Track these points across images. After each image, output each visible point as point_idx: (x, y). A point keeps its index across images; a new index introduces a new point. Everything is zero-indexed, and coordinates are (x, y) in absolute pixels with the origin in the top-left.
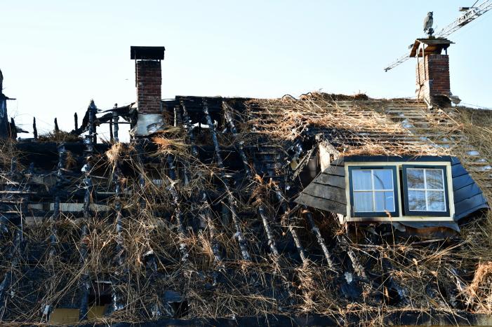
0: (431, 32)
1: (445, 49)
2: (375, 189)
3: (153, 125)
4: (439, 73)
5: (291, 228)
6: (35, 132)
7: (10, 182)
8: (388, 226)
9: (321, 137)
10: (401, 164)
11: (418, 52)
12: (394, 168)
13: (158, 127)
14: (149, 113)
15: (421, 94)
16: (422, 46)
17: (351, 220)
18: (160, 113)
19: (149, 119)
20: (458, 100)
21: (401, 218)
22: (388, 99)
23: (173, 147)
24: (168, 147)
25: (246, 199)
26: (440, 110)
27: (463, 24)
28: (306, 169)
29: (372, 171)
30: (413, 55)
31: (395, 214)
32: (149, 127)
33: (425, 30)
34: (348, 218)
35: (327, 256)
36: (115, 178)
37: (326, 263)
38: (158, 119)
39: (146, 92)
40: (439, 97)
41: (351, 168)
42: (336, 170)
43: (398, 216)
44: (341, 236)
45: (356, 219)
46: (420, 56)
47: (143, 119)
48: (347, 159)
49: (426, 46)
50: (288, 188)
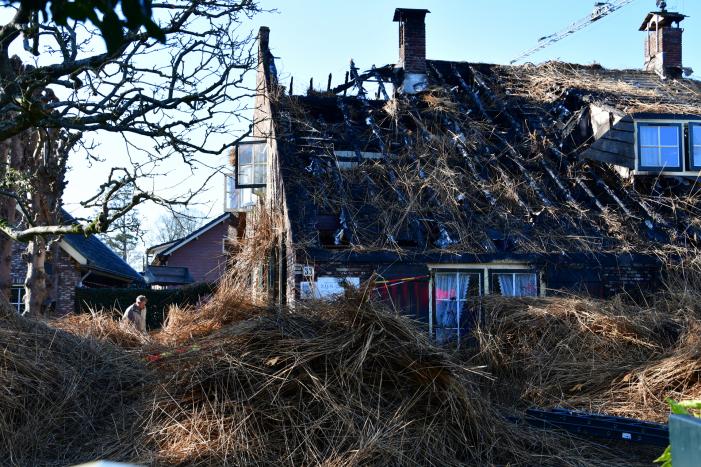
0: (664, 5)
1: (677, 22)
2: (662, 144)
3: (418, 84)
4: (672, 45)
5: (578, 180)
6: (291, 91)
7: (314, 130)
8: (672, 180)
9: (590, 98)
10: (687, 121)
11: (649, 25)
12: (679, 125)
13: (424, 86)
14: (415, 73)
15: (650, 66)
16: (656, 19)
17: (639, 173)
18: (424, 73)
19: (415, 78)
20: (689, 71)
21: (684, 173)
22: (621, 69)
23: (442, 104)
24: (438, 105)
25: (526, 153)
26: (675, 81)
27: (595, 19)
28: (578, 128)
29: (659, 128)
30: (643, 28)
31: (680, 169)
32: (415, 86)
33: (657, 4)
34: (635, 172)
35: (622, 205)
36: (400, 130)
37: (623, 212)
38: (423, 78)
39: (412, 53)
40: (670, 68)
41: (639, 124)
42: (625, 127)
43: (681, 171)
44: (627, 188)
45: (643, 173)
46: (653, 29)
47: (409, 79)
48: (637, 115)
49: (661, 19)
50: (561, 145)
